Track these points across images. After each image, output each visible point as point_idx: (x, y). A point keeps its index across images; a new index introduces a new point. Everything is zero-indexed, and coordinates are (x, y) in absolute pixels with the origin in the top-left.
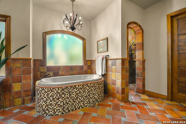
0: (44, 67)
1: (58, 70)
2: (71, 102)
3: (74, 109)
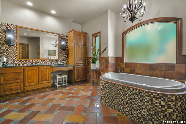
0: (123, 63)
1: (134, 67)
2: (111, 98)
3: (114, 107)
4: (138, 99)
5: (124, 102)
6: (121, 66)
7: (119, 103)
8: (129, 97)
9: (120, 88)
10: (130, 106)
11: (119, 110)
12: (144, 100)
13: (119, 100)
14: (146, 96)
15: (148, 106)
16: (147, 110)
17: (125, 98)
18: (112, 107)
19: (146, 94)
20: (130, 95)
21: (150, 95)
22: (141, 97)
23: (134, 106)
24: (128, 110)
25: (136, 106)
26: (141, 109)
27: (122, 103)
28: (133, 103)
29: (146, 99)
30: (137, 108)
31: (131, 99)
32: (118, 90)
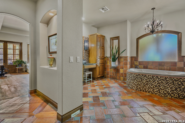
0: (137, 61)
1: (147, 64)
2: (142, 85)
3: (145, 91)
4: (164, 83)
5: (153, 86)
6: (136, 64)
7: (149, 87)
8: (157, 83)
9: (151, 77)
10: (158, 88)
11: (149, 92)
12: (169, 82)
13: (149, 85)
14: (170, 80)
15: (171, 85)
16: (171, 88)
17: (154, 83)
18: (143, 91)
19: (170, 79)
20: (159, 81)
21: (172, 79)
22: (166, 81)
23: (162, 87)
24: (156, 91)
25: (163, 87)
26: (166, 88)
27: (152, 86)
28: (161, 86)
29: (170, 82)
30: (164, 88)
31: (159, 83)
32: (148, 79)
